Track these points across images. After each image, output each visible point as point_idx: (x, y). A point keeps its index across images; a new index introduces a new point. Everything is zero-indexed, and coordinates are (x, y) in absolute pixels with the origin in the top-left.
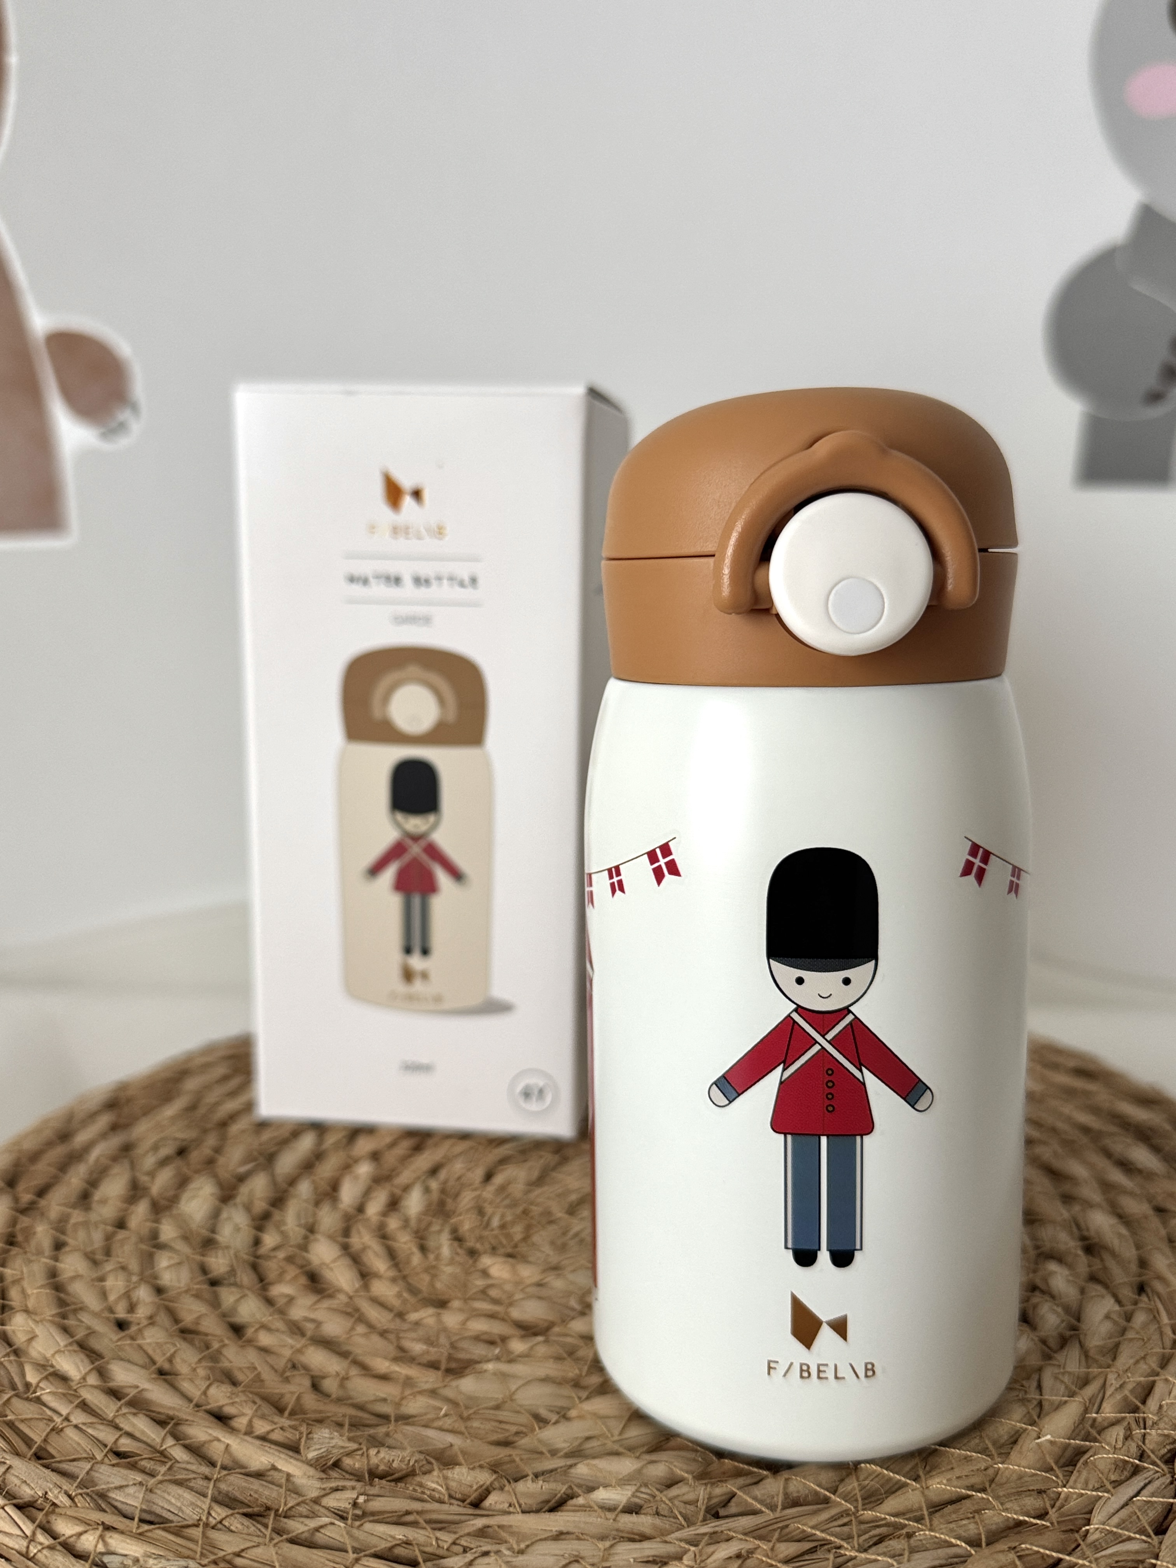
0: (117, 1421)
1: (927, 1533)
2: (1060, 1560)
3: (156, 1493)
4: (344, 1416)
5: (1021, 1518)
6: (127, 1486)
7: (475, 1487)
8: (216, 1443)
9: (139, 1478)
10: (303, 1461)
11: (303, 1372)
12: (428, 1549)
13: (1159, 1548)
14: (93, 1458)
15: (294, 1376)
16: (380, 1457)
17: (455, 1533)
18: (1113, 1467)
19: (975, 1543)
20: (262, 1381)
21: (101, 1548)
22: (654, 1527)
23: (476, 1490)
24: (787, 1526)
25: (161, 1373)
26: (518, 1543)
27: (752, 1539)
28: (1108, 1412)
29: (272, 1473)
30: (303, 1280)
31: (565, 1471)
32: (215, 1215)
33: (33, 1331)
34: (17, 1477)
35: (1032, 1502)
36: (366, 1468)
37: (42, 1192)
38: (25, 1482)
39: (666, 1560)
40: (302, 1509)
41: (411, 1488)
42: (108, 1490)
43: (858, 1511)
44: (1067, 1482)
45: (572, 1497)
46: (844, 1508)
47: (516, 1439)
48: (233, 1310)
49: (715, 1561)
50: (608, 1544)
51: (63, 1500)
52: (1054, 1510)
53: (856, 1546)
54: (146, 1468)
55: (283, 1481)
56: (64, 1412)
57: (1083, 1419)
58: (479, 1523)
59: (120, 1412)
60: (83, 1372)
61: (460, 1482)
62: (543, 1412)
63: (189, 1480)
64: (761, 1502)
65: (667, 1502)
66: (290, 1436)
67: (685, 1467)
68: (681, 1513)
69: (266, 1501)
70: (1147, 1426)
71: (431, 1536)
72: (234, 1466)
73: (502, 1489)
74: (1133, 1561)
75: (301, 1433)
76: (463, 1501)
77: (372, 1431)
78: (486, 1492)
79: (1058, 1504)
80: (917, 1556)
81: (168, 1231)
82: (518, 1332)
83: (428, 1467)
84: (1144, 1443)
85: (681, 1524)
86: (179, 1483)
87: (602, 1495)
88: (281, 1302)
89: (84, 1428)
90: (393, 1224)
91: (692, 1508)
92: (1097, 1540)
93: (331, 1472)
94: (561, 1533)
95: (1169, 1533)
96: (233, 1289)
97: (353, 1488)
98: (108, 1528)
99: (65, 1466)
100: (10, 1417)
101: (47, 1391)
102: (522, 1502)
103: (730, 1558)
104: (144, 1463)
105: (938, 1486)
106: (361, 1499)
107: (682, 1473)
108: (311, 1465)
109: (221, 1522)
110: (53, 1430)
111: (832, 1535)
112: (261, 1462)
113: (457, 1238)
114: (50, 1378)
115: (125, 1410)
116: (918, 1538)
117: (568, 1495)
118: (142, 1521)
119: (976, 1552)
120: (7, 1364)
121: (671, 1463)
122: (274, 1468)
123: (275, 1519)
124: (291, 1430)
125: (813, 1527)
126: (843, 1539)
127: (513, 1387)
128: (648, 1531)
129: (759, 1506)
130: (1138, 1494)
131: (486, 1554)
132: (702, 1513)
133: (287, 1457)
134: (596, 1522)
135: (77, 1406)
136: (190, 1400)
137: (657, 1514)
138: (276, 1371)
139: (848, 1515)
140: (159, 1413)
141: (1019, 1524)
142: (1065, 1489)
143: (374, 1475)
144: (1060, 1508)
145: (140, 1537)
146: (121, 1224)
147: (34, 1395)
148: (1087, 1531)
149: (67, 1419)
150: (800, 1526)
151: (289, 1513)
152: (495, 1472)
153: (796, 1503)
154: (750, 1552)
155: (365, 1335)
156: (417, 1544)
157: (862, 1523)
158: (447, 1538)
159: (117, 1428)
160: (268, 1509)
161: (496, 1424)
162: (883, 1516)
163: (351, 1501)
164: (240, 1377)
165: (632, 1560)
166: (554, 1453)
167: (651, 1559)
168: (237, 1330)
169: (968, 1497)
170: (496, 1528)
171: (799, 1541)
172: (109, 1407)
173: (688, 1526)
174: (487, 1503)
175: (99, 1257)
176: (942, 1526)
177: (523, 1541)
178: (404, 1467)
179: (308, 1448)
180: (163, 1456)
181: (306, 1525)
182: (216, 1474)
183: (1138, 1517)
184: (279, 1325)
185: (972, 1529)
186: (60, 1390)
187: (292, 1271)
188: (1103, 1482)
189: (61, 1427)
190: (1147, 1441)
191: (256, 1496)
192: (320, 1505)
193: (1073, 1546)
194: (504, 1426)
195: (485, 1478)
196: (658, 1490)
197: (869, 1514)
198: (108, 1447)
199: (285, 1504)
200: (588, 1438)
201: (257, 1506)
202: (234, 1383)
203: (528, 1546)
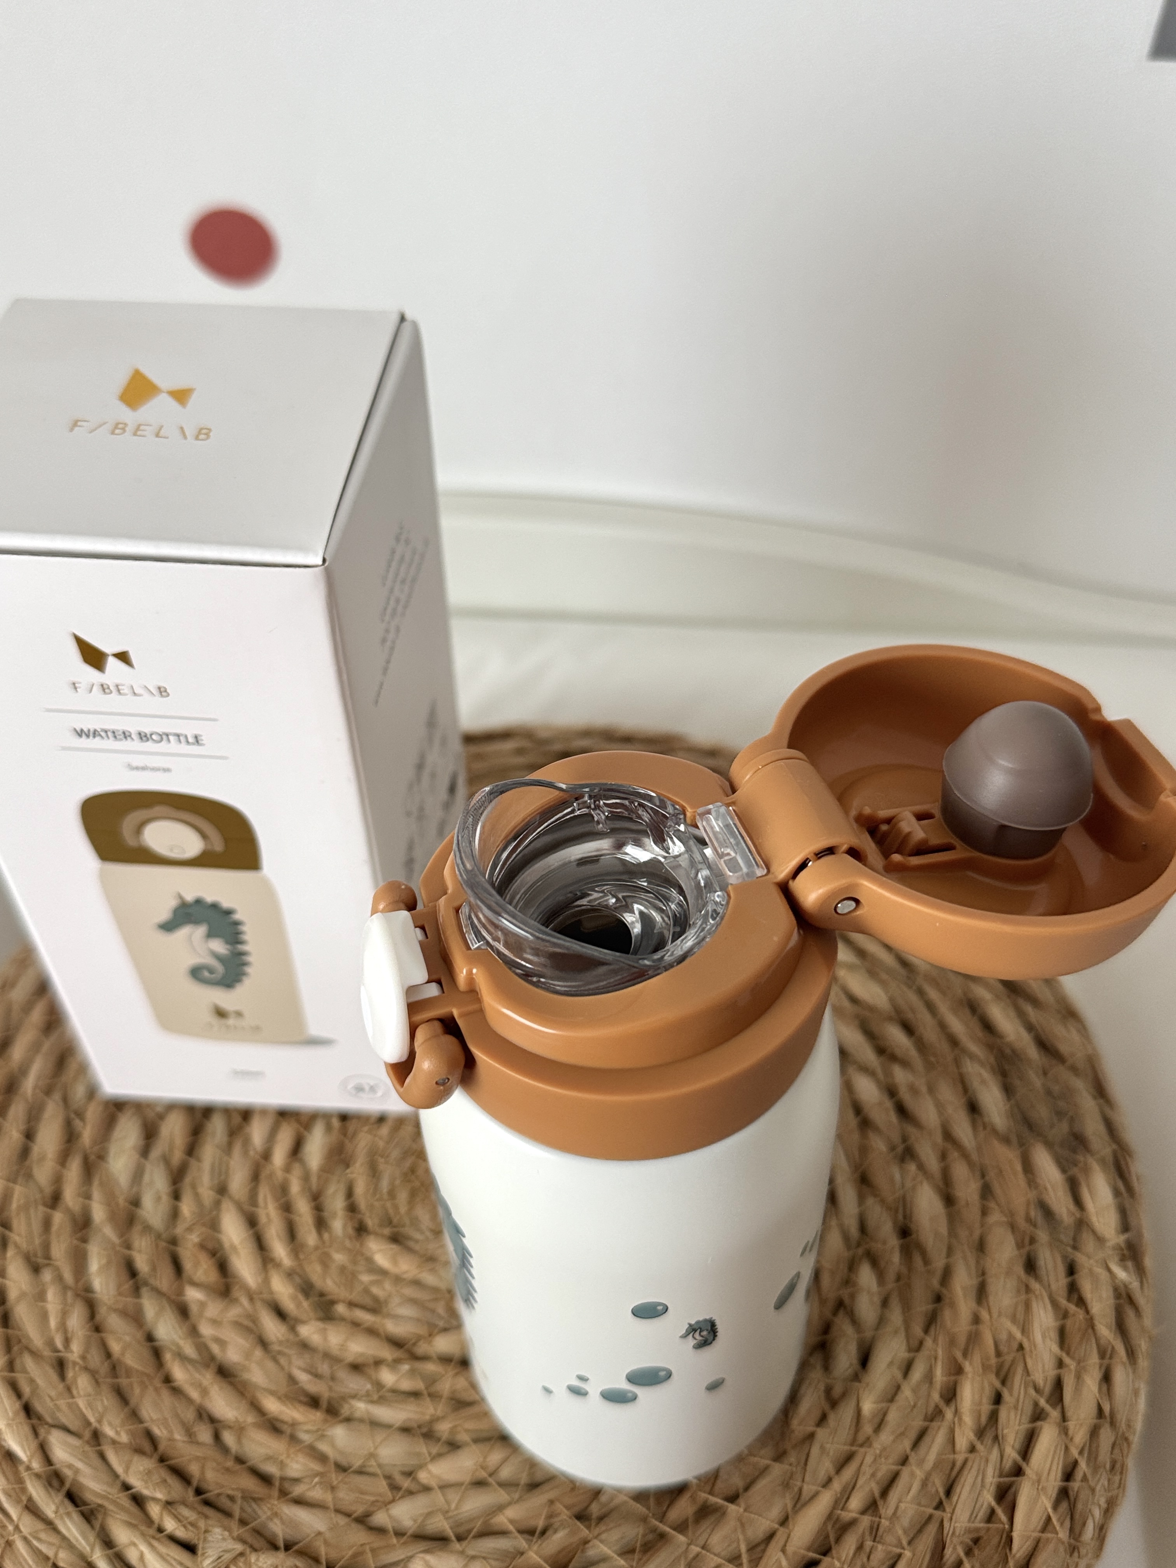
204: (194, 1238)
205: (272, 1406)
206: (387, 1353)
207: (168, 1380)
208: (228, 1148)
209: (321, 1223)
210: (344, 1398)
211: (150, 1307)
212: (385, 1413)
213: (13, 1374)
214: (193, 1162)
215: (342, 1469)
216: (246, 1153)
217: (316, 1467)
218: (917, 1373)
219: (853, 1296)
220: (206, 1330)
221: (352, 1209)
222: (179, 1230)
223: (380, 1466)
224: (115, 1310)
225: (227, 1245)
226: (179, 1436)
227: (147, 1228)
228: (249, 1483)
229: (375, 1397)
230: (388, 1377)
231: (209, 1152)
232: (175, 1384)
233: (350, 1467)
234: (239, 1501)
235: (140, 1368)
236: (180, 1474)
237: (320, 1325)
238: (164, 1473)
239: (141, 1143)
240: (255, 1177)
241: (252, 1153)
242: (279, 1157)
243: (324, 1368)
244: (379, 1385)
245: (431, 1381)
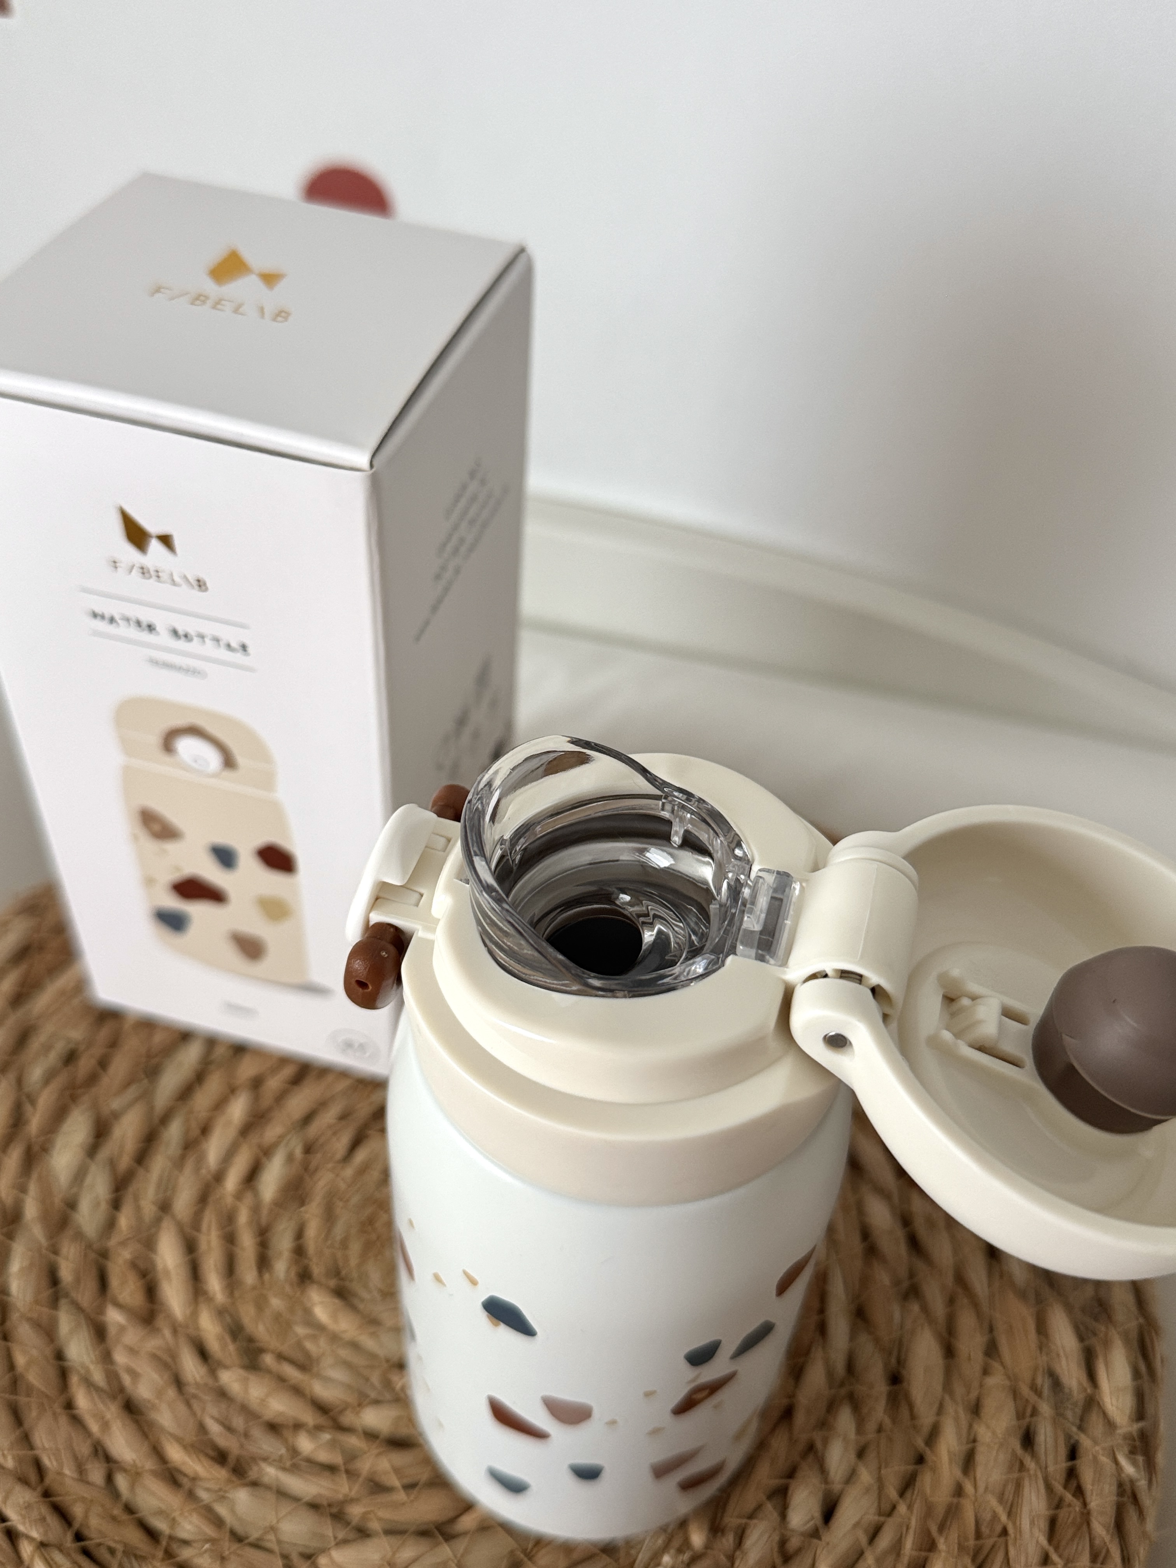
204: (126, 1254)
205: (175, 1454)
206: (309, 1417)
207: (69, 1405)
208: (179, 1163)
209: (263, 1262)
210: (254, 1459)
211: (65, 1322)
212: (297, 1485)
214: (141, 1171)
215: (237, 1538)
216: (197, 1170)
217: (210, 1531)
218: (885, 1541)
219: (826, 1442)
220: (120, 1358)
221: (299, 1251)
222: (112, 1243)
223: (279, 1542)
224: (29, 1320)
225: (160, 1266)
226: (69, 1471)
227: (79, 1235)
228: (134, 1537)
229: (288, 1464)
230: (305, 1444)
231: (159, 1163)
232: (76, 1412)
233: (247, 1538)
234: (119, 1555)
235: (43, 1389)
236: (62, 1514)
237: (242, 1372)
238: (45, 1510)
239: (91, 1140)
240: (203, 1199)
241: (204, 1171)
242: (232, 1181)
243: (238, 1422)
244: (294, 1452)
245: (351, 1457)
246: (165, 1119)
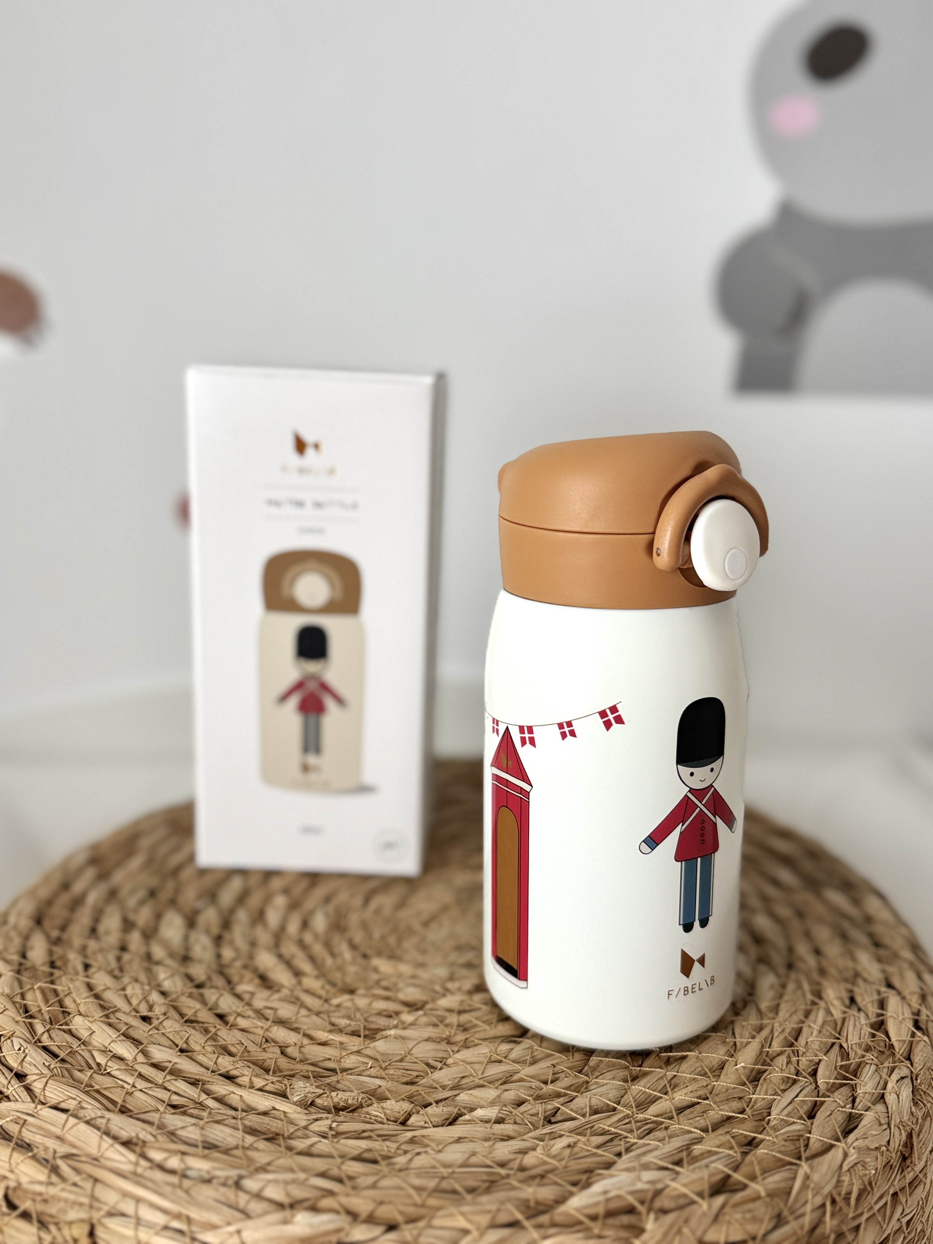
0: (166, 1085)
1: (677, 1126)
2: (754, 1138)
3: (206, 1130)
4: (307, 1071)
5: (731, 1114)
6: (186, 1127)
7: (402, 1113)
8: (232, 1095)
9: (193, 1121)
10: (291, 1103)
11: (273, 1044)
12: (383, 1153)
13: (811, 1127)
14: (158, 1110)
15: (269, 1047)
16: (338, 1097)
17: (397, 1142)
18: (782, 1081)
19: (705, 1130)
20: (249, 1052)
21: (182, 1166)
22: (515, 1131)
23: (403, 1115)
24: (593, 1126)
25: (182, 1051)
26: (438, 1145)
27: (575, 1136)
28: (776, 1046)
29: (274, 1112)
30: (257, 981)
31: (453, 1099)
32: (186, 938)
33: (90, 1029)
34: (116, 1125)
35: (736, 1105)
36: (332, 1105)
37: (63, 928)
38: (121, 1128)
39: (526, 1151)
40: (299, 1133)
41: (363, 1116)
42: (176, 1129)
43: (634, 1115)
44: (755, 1091)
45: (460, 1115)
46: (626, 1114)
47: (417, 1080)
48: (216, 1004)
49: (556, 1150)
50: (490, 1143)
51: (149, 1138)
52: (749, 1108)
53: (636, 1136)
54: (193, 1114)
55: (282, 1116)
56: (131, 1082)
57: (761, 1052)
58: (409, 1135)
59: (166, 1079)
60: (134, 1054)
61: (391, 1110)
62: (431, 1062)
63: (224, 1120)
64: (576, 1112)
65: (520, 1115)
66: (279, 1087)
67: (527, 1092)
68: (529, 1122)
69: (275, 1130)
70: (800, 1055)
71: (383, 1145)
72: (249, 1109)
73: (418, 1113)
74: (797, 1136)
75: (285, 1085)
76: (396, 1122)
77: (328, 1080)
78: (409, 1115)
79: (751, 1105)
80: (673, 1140)
81: (158, 952)
82: (406, 1009)
83: (369, 1102)
84: (798, 1066)
85: (530, 1129)
86: (218, 1122)
87: (479, 1113)
88: (247, 997)
89: (146, 1091)
90: (308, 938)
91: (535, 1118)
92: (775, 1125)
93: (310, 1109)
94: (460, 1138)
95: (817, 1118)
96: (213, 991)
97: (327, 1118)
98: (184, 1153)
99: (142, 1116)
100: (97, 1087)
101: (114, 1067)
102: (432, 1120)
103: (564, 1147)
104: (191, 1111)
105: (680, 1097)
106: (334, 1125)
107: (526, 1097)
108: (297, 1105)
109: (251, 1145)
110: (127, 1093)
111: (621, 1130)
112: (265, 1105)
113: (353, 947)
114: (112, 1059)
115: (169, 1077)
116: (672, 1129)
117: (459, 1114)
118: (204, 1148)
119: (706, 1135)
120: (81, 1052)
121: (518, 1090)
122: (274, 1109)
123: (284, 1141)
124: (277, 1083)
125: (609, 1126)
126: (628, 1133)
127: (410, 1046)
128: (512, 1134)
129: (574, 1115)
130: (797, 1096)
131: (418, 1154)
132: (542, 1121)
133: (281, 1102)
134: (481, 1130)
135: (137, 1077)
136: (208, 1069)
137: (515, 1123)
138: (257, 1045)
139: (628, 1118)
140: (189, 1078)
141: (729, 1118)
142: (754, 1096)
143: (338, 1109)
144: (751, 1108)
145: (205, 1157)
146: (123, 948)
147: (106, 1072)
148: (769, 1120)
149: (134, 1086)
150: (601, 1126)
151: (293, 1136)
152: (412, 1103)
153: (596, 1112)
154: (575, 1143)
155: (307, 1016)
156: (376, 1151)
157: (637, 1122)
158: (393, 1146)
159: (166, 1089)
160: (277, 1134)
161: (405, 1071)
162: (649, 1117)
163: (328, 1126)
164: (233, 1049)
165: (507, 1152)
166: (444, 1087)
167: (518, 1151)
168: (221, 1017)
169: (699, 1103)
170: (421, 1137)
171: (602, 1135)
172: (158, 1077)
173: (535, 1130)
174: (410, 1122)
175: (117, 973)
176: (685, 1122)
177: (440, 1144)
178: (356, 1103)
179: (293, 1095)
180: (201, 1106)
181: (304, 1143)
182: (239, 1114)
183: (798, 1110)
184: (250, 1013)
185: (702, 1123)
186: (123, 1068)
187: (248, 975)
188: (776, 1090)
189: (131, 1091)
190: (800, 1065)
191: (269, 1127)
192: (308, 1130)
193: (762, 1129)
194: (408, 1072)
195: (406, 1106)
196: (513, 1108)
197: (641, 1116)
198: (166, 1103)
199: (288, 1131)
200: (463, 1077)
201: (271, 1133)
202: (231, 1054)
203: (443, 1148)
204: (238, 964)
205: (322, 1036)
206: (402, 1008)
208: (252, 928)
210: (378, 1029)
211: (211, 995)
212: (411, 1034)
213: (110, 1020)
216: (266, 929)
222: (225, 961)
223: (416, 1057)
224: (183, 995)
225: (262, 968)
227: (199, 961)
229: (402, 1027)
230: (408, 1018)
232: (240, 1027)
237: (347, 997)
239: (186, 924)
240: (277, 937)
241: (271, 927)
242: (293, 927)
243: (357, 1016)
244: (403, 1023)
245: (442, 1020)
246: (232, 911)
